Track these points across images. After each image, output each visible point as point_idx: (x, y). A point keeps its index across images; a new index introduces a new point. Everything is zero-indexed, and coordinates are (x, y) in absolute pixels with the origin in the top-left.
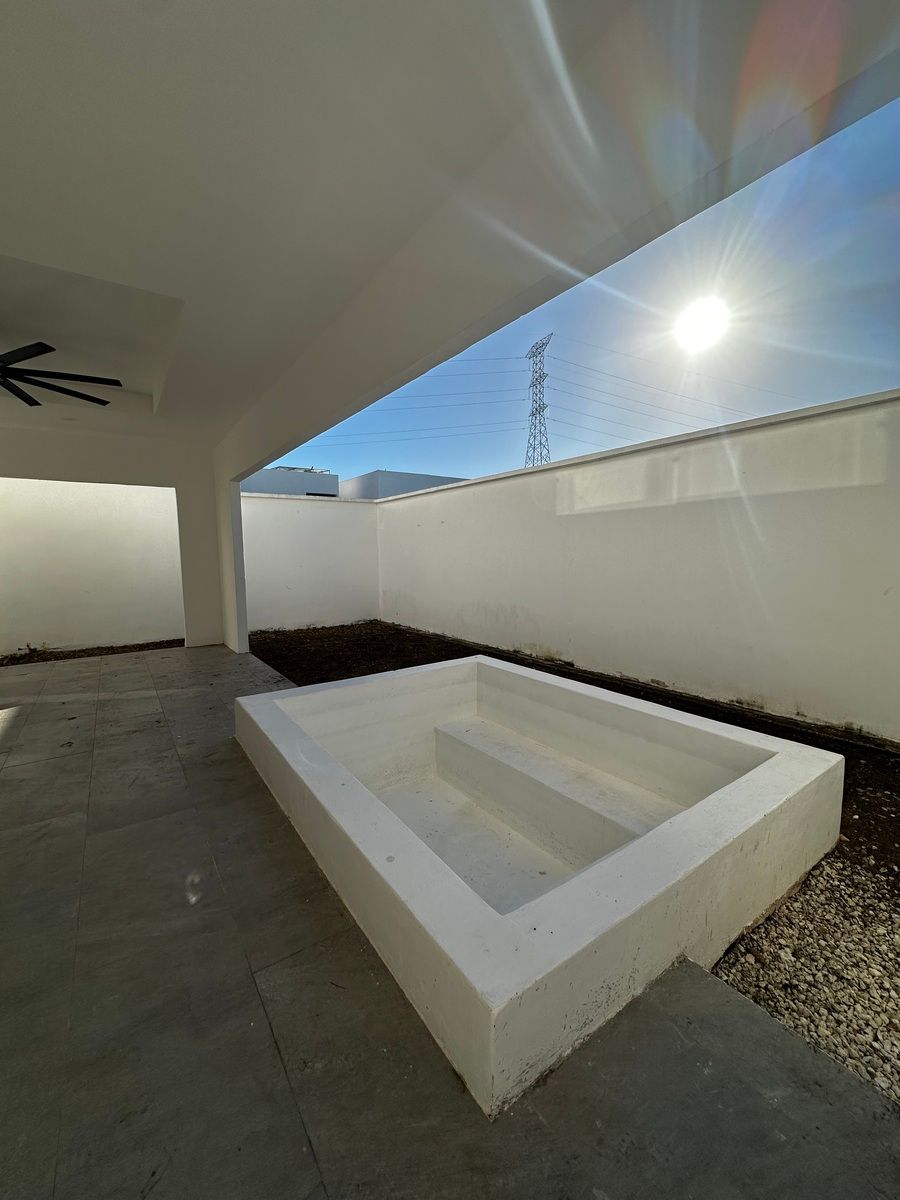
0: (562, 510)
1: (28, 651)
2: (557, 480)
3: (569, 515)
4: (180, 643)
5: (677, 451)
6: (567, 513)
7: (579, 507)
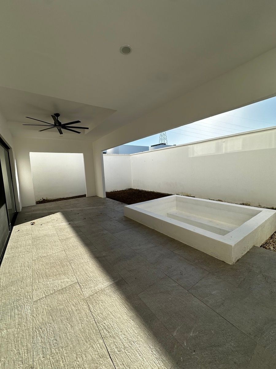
0: (191, 156)
1: (43, 200)
2: (189, 148)
3: (193, 157)
4: (85, 196)
5: (224, 140)
6: (192, 156)
7: (196, 155)
